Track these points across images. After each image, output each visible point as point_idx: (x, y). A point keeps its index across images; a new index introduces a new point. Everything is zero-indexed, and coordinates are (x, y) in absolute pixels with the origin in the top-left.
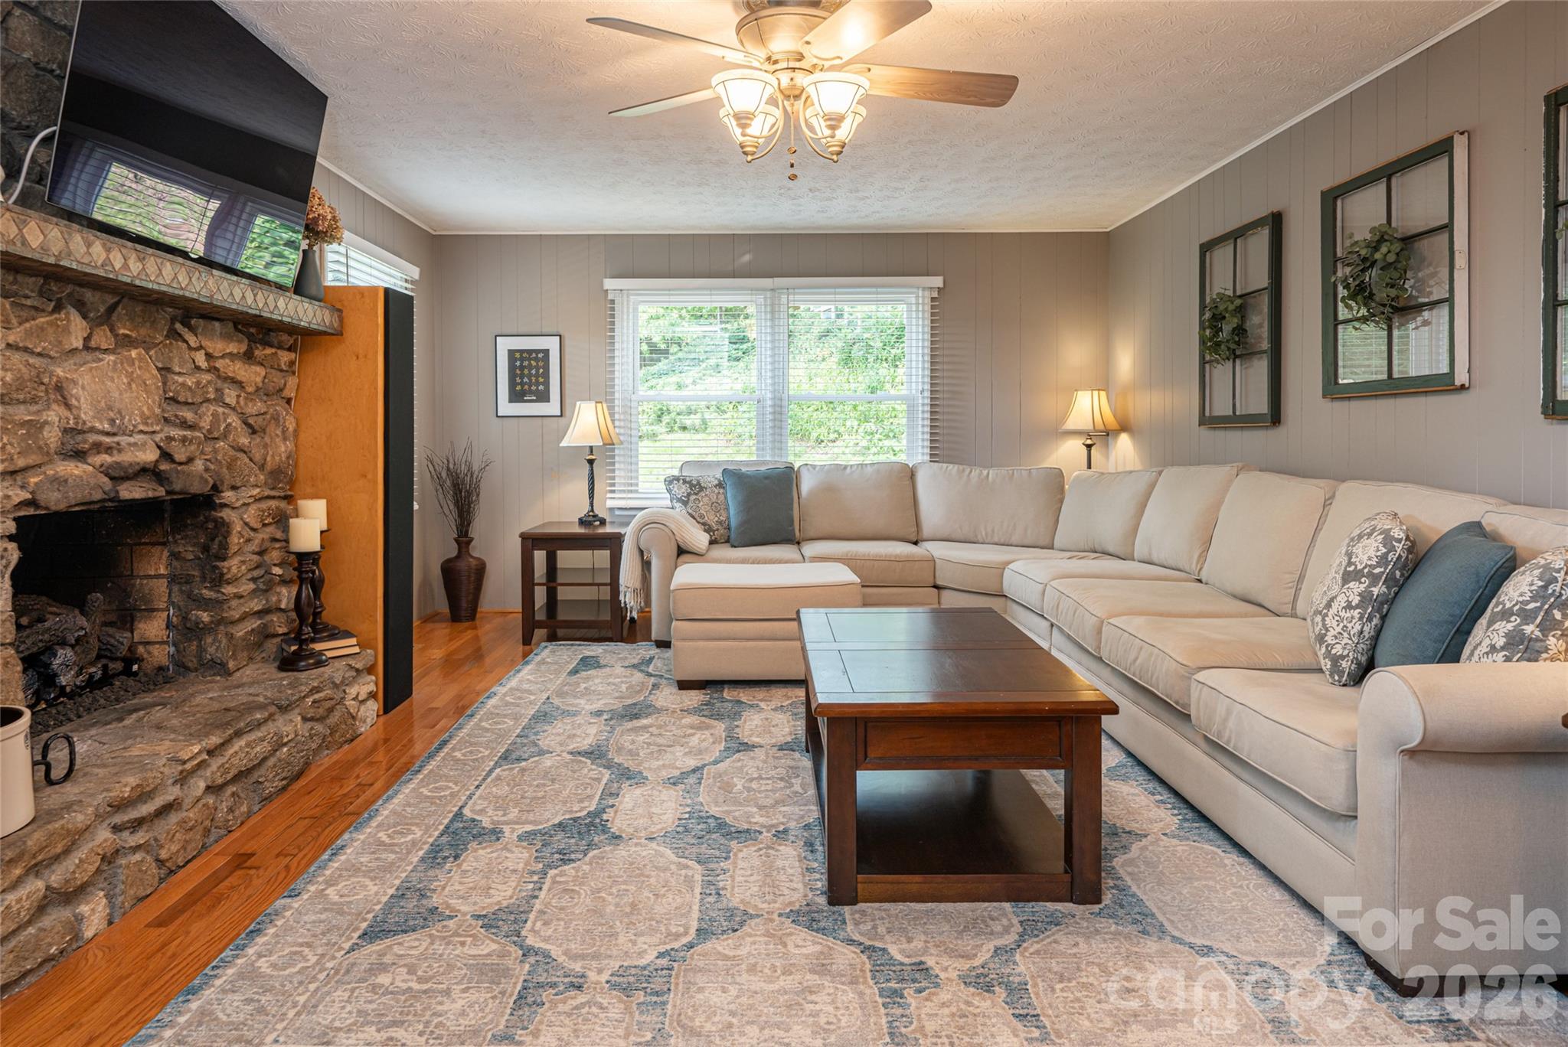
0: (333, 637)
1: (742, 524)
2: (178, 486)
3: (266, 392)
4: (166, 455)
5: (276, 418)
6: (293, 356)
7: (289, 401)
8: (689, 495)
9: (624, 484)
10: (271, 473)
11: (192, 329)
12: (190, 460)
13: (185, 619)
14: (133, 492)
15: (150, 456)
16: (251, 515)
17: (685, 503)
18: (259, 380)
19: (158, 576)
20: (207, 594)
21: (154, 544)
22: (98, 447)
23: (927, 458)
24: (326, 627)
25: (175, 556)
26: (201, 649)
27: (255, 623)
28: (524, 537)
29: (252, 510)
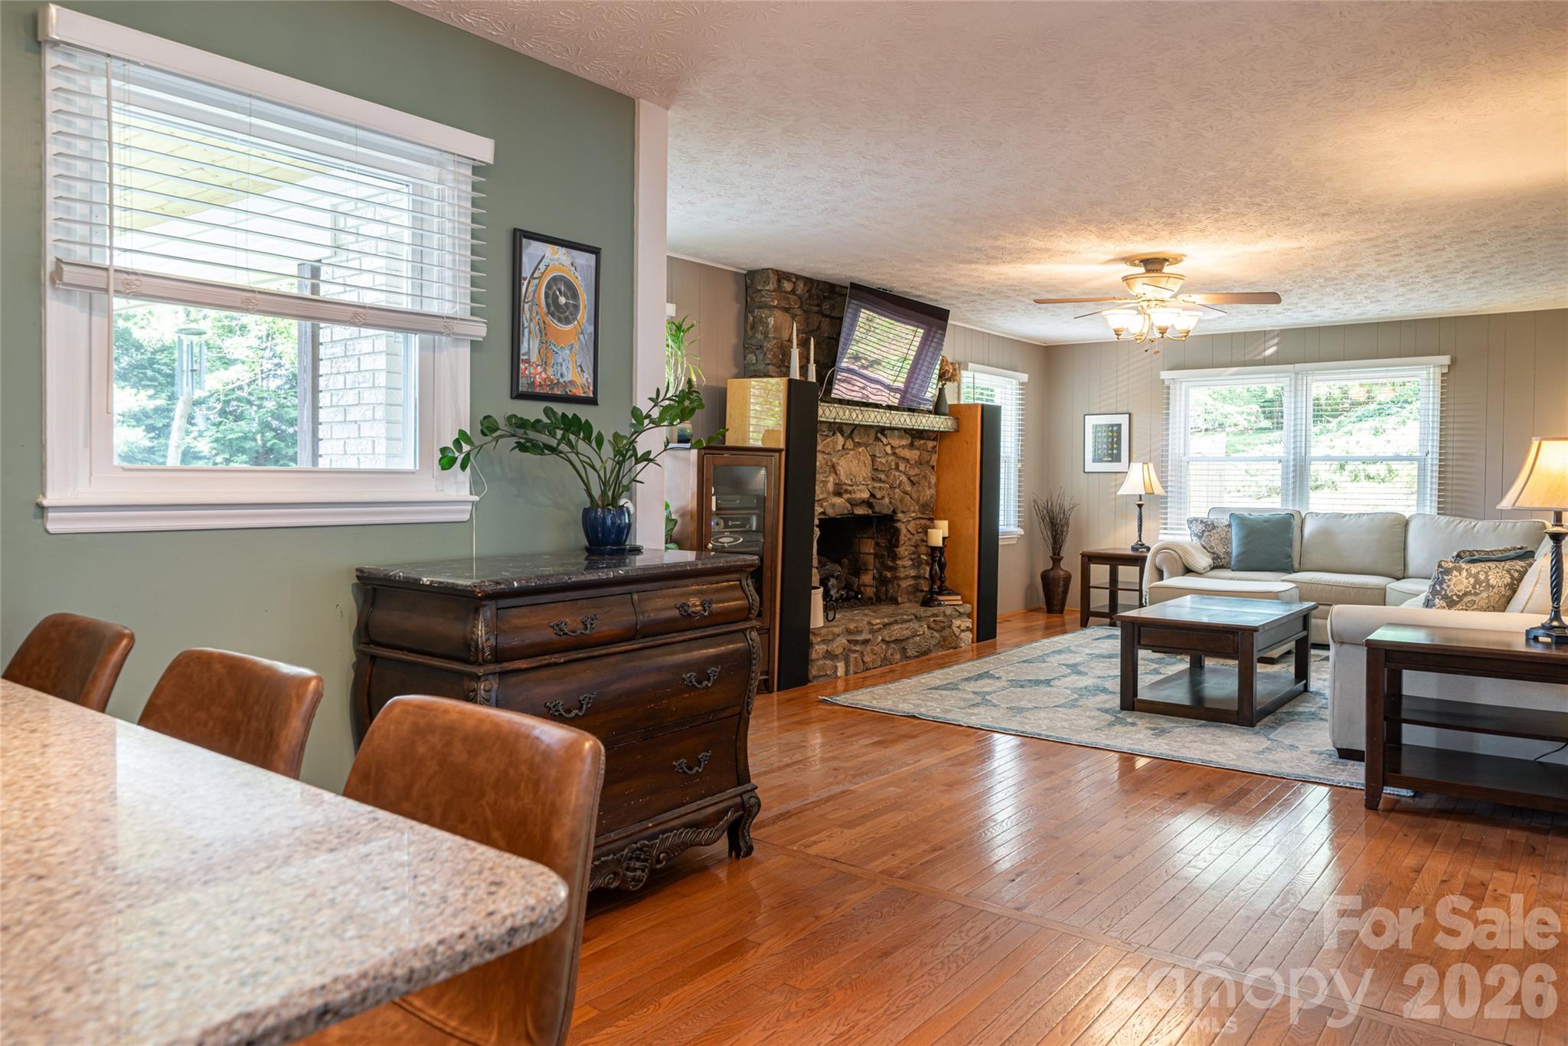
0: (949, 594)
1: (1239, 555)
2: (877, 509)
3: (920, 463)
4: (873, 495)
5: (925, 477)
6: (935, 443)
7: (933, 467)
8: (1203, 531)
9: (1174, 524)
10: (922, 505)
11: (885, 436)
12: (883, 498)
13: (880, 574)
14: (860, 511)
15: (866, 495)
16: (911, 526)
17: (1200, 537)
18: (917, 457)
19: (871, 554)
20: (890, 563)
21: (869, 538)
22: (846, 491)
23: (1435, 511)
24: (947, 589)
25: (877, 544)
26: (887, 591)
27: (912, 582)
28: (1083, 555)
29: (912, 524)
